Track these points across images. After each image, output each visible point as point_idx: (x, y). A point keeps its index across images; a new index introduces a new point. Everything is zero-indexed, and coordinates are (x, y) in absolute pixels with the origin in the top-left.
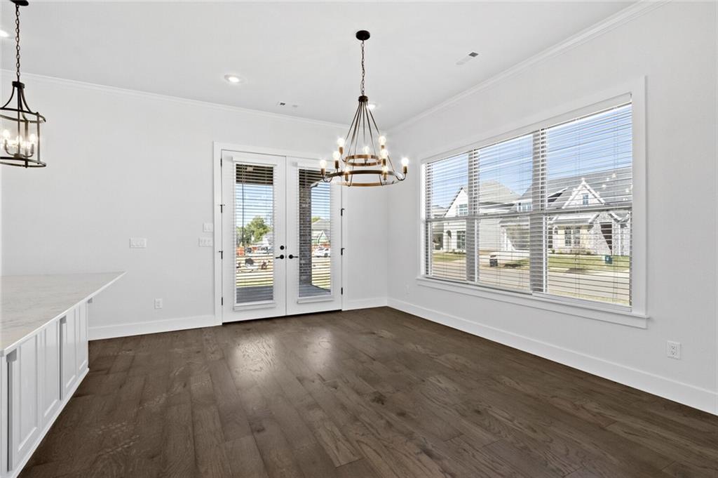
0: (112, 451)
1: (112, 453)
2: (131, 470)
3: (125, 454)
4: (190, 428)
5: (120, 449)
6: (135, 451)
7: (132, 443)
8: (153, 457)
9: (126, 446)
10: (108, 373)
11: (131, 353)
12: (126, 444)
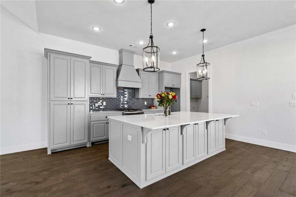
0: (208, 177)
1: (207, 178)
2: (206, 186)
3: (210, 181)
4: (237, 189)
5: (210, 178)
6: (212, 182)
7: (214, 179)
8: (215, 188)
9: (212, 179)
10: (230, 153)
11: (245, 150)
12: (213, 178)
